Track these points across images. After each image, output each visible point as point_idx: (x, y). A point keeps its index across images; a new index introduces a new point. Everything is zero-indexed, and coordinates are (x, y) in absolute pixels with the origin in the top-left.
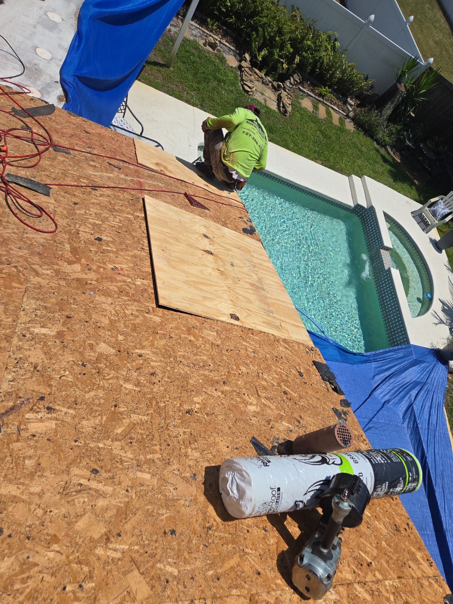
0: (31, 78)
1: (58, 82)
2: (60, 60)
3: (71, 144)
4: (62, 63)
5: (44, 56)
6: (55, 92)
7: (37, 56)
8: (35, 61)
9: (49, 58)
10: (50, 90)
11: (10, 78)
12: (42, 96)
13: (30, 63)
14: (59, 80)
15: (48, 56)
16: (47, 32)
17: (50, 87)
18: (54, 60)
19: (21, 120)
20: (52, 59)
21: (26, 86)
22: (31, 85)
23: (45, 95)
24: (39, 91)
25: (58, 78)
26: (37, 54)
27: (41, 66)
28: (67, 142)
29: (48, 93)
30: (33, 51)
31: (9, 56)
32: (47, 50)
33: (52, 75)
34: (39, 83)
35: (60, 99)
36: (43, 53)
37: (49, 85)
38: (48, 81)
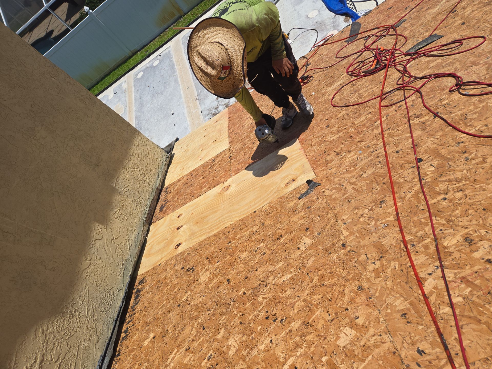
0: (323, 30)
1: (335, 16)
2: (323, 7)
3: (396, 18)
4: (325, 7)
5: (315, 15)
6: (340, 21)
7: (312, 19)
8: (315, 21)
9: (318, 12)
10: (337, 23)
11: (316, 41)
12: (338, 30)
13: (314, 25)
14: (334, 15)
15: (316, 12)
16: (301, 5)
17: (336, 22)
18: (320, 11)
19: (359, 39)
20: (319, 11)
21: (326, 35)
22: (328, 32)
23: (339, 28)
24: (334, 30)
25: (333, 14)
26: (311, 18)
27: (320, 20)
28: (394, 20)
29: (338, 25)
30: (308, 19)
31: (303, 34)
32: (312, 11)
33: (328, 16)
34: (329, 27)
35: (346, 21)
36: (313, 14)
37: (334, 22)
38: (331, 21)
